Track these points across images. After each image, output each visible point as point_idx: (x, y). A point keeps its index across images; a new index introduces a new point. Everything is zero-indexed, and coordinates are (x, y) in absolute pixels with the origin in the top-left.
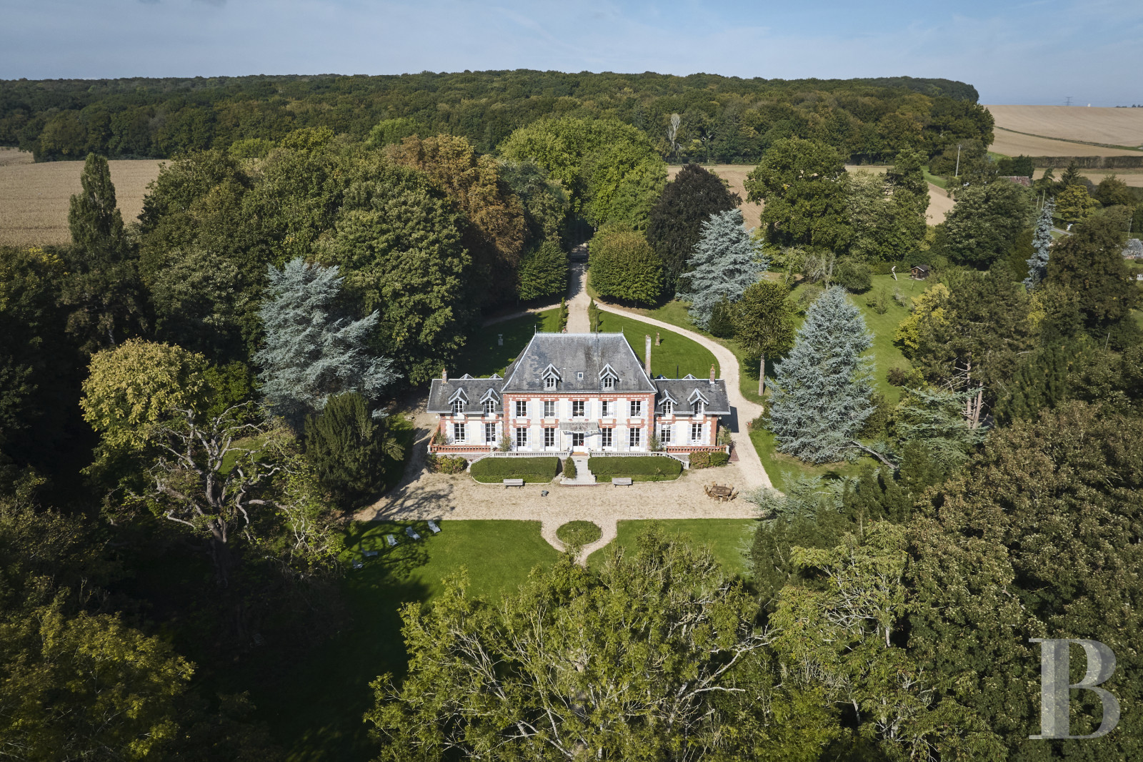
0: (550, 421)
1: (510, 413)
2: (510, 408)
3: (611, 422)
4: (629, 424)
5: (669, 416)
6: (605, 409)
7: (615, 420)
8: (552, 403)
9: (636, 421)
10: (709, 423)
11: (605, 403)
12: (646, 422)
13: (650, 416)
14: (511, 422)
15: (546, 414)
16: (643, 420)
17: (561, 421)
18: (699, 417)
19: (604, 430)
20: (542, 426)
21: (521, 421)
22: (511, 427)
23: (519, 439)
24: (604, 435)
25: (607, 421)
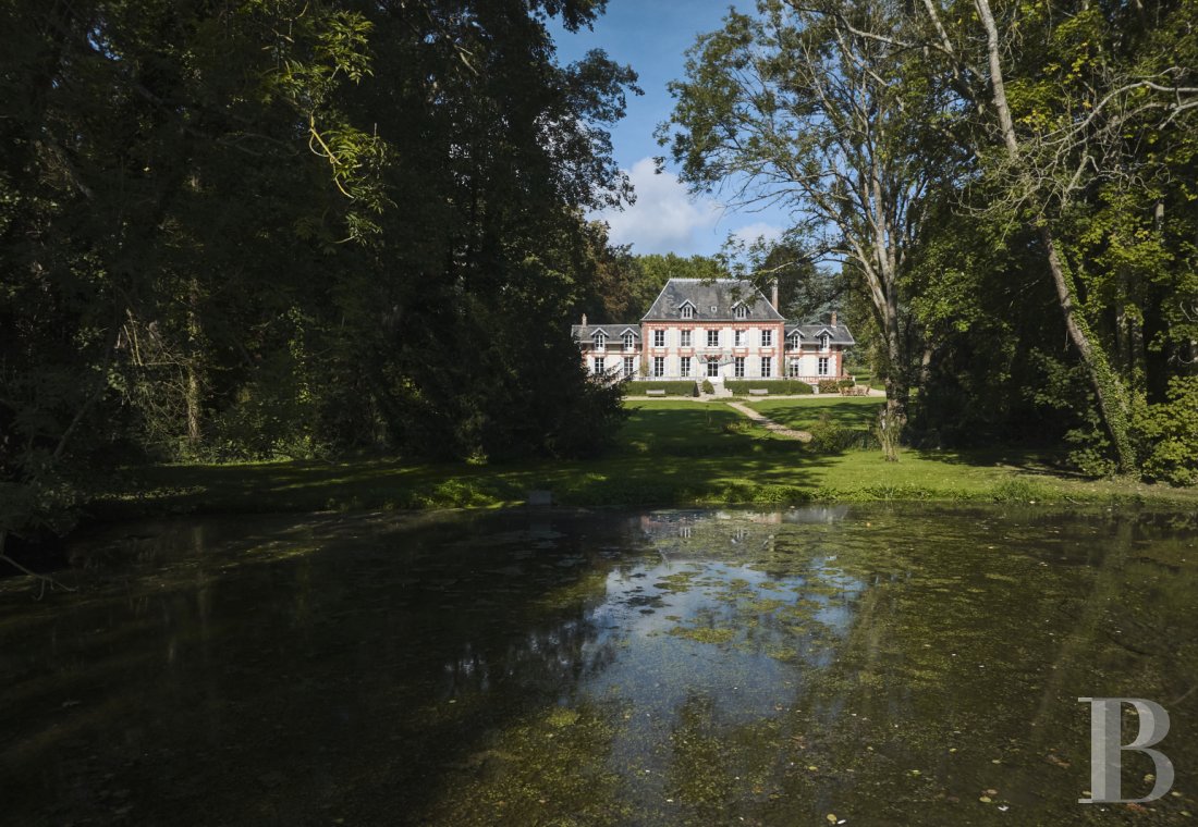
0: (686, 350)
1: (649, 342)
2: (650, 337)
3: (744, 351)
4: (760, 353)
5: (797, 350)
6: (737, 339)
7: (747, 349)
8: (689, 332)
9: (767, 350)
10: (834, 357)
11: (737, 333)
12: (777, 351)
13: (780, 345)
14: (650, 351)
15: (683, 344)
16: (773, 349)
17: (697, 350)
18: (825, 351)
19: (737, 359)
20: (679, 354)
21: (660, 350)
22: (650, 356)
23: (657, 369)
24: (737, 365)
25: (740, 350)
